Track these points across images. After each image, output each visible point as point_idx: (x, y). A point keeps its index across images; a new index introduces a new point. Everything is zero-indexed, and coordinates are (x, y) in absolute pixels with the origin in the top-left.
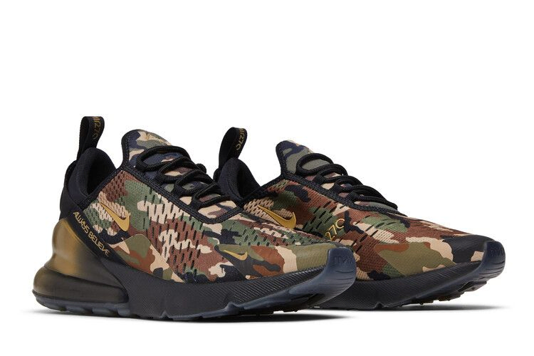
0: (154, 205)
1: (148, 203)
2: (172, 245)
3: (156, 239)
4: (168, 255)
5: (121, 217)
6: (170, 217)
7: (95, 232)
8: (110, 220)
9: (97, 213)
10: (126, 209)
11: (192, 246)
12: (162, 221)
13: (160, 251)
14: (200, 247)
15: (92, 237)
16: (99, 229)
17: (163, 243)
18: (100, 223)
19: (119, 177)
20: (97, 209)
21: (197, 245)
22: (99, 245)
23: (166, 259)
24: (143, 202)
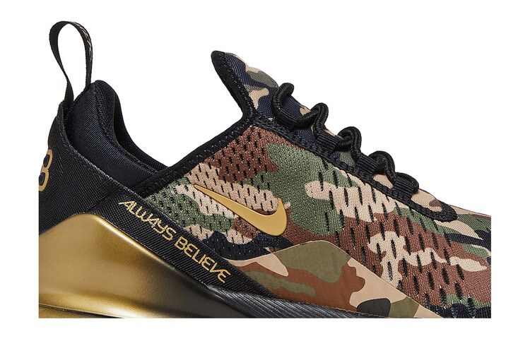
0: (341, 189)
1: (329, 186)
2: (400, 258)
3: (363, 249)
4: (398, 276)
5: (261, 211)
6: (377, 209)
7: (192, 239)
8: (229, 214)
9: (191, 203)
10: (276, 195)
11: (440, 260)
12: (365, 216)
13: (377, 270)
14: (454, 261)
15: (185, 247)
16: (202, 234)
17: (381, 255)
18: (204, 221)
19: (249, 138)
20: (189, 194)
21: (447, 258)
22: (204, 261)
23: (395, 283)
24: (316, 183)
